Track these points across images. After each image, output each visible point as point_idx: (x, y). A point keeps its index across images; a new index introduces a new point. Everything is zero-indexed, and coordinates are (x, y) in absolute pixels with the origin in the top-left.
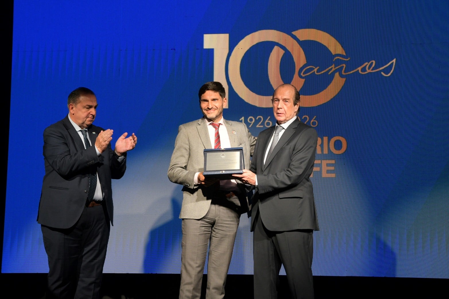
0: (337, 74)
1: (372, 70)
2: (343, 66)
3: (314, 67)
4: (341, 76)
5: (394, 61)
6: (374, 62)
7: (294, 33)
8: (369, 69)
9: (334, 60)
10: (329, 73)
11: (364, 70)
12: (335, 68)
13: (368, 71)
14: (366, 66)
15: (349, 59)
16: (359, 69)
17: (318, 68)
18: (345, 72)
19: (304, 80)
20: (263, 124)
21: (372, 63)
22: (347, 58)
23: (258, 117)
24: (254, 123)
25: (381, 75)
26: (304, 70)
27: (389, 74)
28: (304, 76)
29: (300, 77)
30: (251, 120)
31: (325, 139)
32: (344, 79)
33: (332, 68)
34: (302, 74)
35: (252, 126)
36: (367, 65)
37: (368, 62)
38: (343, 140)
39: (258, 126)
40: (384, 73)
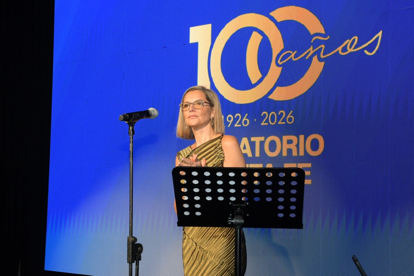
0: (315, 58)
1: (354, 49)
2: (322, 48)
3: (291, 52)
4: (320, 60)
5: (380, 34)
6: (356, 38)
7: (272, 14)
8: (350, 47)
9: (312, 42)
10: (307, 58)
11: (344, 49)
12: (313, 50)
13: (350, 50)
14: (346, 45)
15: (328, 37)
16: (340, 49)
17: (296, 52)
18: (323, 55)
19: (281, 68)
20: (240, 123)
21: (354, 40)
22: (326, 37)
23: (236, 115)
24: (232, 122)
25: (365, 53)
26: (281, 56)
27: (374, 52)
28: (280, 63)
29: (278, 65)
30: (230, 119)
31: (302, 137)
32: (323, 63)
33: (309, 52)
34: (279, 62)
35: (231, 125)
36: (348, 43)
37: (350, 40)
38: (320, 138)
39: (236, 125)
40: (368, 51)
